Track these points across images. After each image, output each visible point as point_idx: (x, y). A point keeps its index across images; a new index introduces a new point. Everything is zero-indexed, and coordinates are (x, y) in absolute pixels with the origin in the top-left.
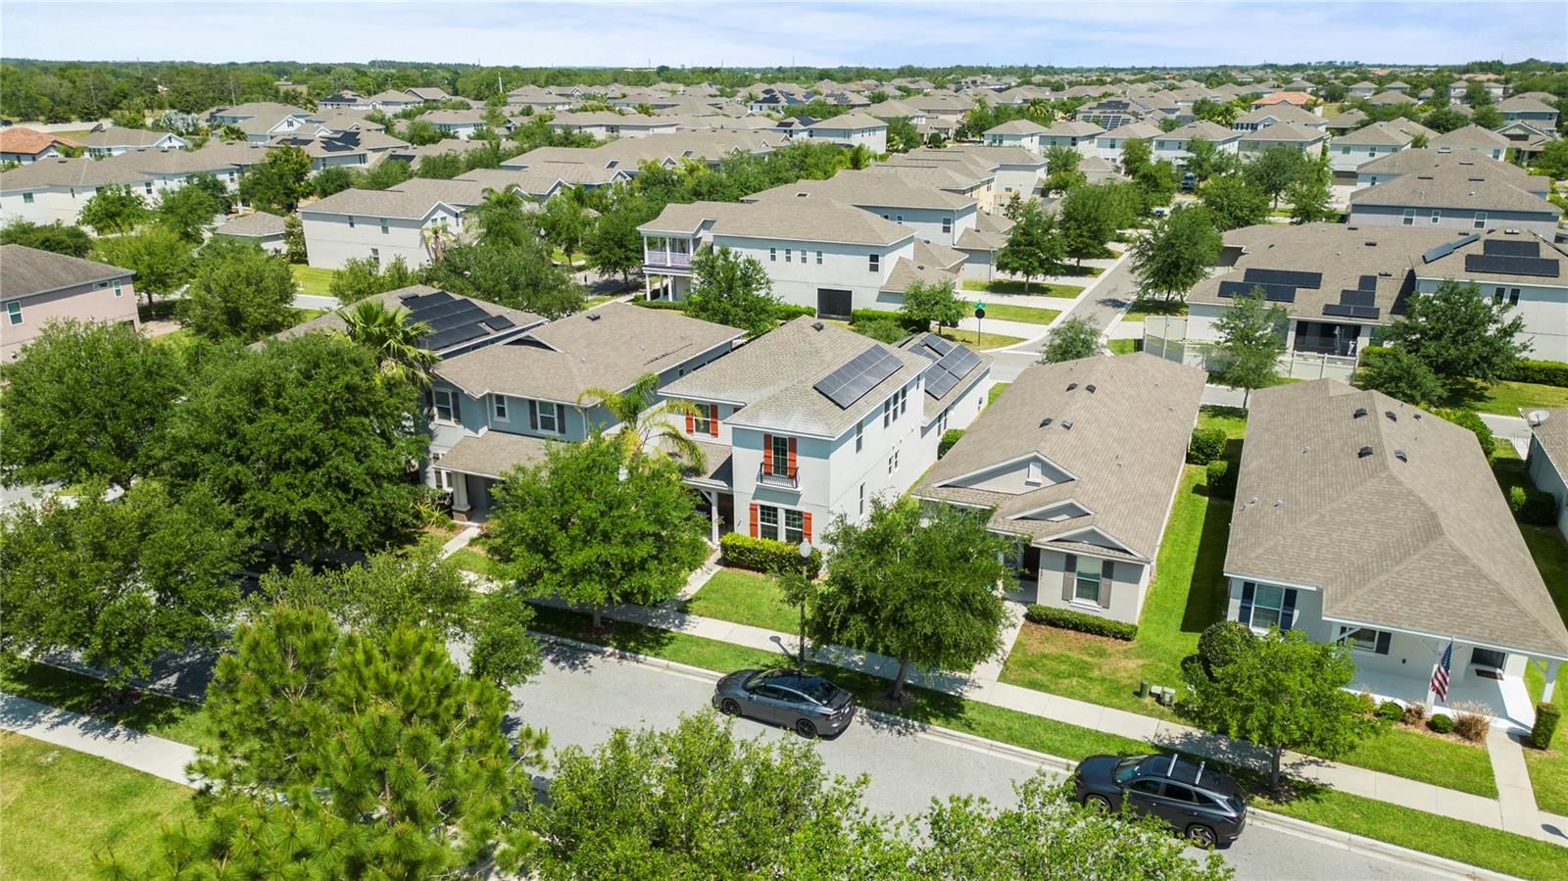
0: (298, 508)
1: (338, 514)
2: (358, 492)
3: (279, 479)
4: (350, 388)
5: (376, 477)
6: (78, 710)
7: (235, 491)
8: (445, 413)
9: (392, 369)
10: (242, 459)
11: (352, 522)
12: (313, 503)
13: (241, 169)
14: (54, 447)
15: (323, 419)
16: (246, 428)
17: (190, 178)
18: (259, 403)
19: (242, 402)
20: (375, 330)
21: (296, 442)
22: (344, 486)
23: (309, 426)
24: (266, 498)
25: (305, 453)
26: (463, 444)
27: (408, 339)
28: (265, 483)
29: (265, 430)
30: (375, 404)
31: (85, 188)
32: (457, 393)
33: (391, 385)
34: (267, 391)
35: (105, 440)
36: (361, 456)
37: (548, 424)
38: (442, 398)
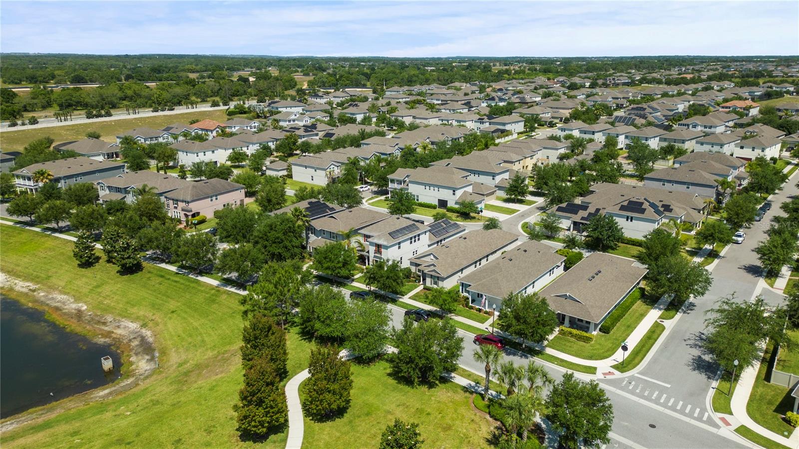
0: (277, 251)
1: (285, 253)
2: (289, 249)
3: (274, 245)
4: (290, 227)
5: (293, 246)
6: (234, 286)
7: (265, 247)
8: (312, 233)
9: (300, 223)
10: (267, 241)
11: (287, 255)
12: (280, 251)
13: (277, 140)
14: (231, 235)
15: (284, 233)
16: (269, 234)
17: (260, 144)
18: (271, 229)
19: (268, 228)
20: (297, 213)
21: (278, 238)
22: (286, 248)
23: (280, 235)
24: (271, 249)
25: (279, 240)
26: (315, 240)
27: (304, 216)
28: (271, 246)
29: (272, 235)
30: (295, 231)
31: (229, 149)
32: (315, 229)
33: (299, 226)
34: (273, 226)
35: (241, 234)
36: (291, 241)
37: (333, 237)
38: (312, 229)
